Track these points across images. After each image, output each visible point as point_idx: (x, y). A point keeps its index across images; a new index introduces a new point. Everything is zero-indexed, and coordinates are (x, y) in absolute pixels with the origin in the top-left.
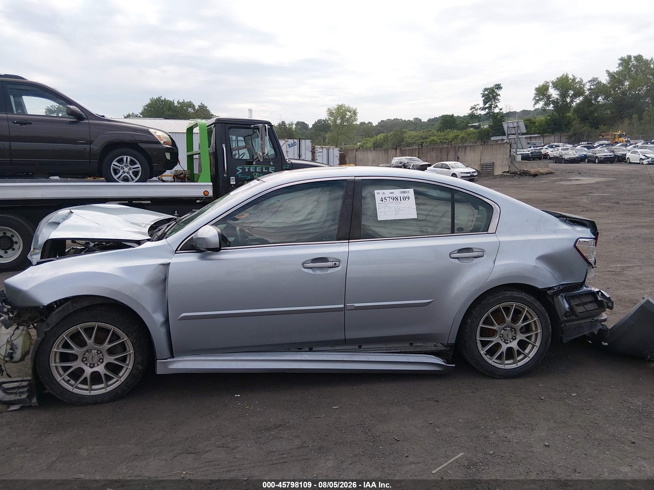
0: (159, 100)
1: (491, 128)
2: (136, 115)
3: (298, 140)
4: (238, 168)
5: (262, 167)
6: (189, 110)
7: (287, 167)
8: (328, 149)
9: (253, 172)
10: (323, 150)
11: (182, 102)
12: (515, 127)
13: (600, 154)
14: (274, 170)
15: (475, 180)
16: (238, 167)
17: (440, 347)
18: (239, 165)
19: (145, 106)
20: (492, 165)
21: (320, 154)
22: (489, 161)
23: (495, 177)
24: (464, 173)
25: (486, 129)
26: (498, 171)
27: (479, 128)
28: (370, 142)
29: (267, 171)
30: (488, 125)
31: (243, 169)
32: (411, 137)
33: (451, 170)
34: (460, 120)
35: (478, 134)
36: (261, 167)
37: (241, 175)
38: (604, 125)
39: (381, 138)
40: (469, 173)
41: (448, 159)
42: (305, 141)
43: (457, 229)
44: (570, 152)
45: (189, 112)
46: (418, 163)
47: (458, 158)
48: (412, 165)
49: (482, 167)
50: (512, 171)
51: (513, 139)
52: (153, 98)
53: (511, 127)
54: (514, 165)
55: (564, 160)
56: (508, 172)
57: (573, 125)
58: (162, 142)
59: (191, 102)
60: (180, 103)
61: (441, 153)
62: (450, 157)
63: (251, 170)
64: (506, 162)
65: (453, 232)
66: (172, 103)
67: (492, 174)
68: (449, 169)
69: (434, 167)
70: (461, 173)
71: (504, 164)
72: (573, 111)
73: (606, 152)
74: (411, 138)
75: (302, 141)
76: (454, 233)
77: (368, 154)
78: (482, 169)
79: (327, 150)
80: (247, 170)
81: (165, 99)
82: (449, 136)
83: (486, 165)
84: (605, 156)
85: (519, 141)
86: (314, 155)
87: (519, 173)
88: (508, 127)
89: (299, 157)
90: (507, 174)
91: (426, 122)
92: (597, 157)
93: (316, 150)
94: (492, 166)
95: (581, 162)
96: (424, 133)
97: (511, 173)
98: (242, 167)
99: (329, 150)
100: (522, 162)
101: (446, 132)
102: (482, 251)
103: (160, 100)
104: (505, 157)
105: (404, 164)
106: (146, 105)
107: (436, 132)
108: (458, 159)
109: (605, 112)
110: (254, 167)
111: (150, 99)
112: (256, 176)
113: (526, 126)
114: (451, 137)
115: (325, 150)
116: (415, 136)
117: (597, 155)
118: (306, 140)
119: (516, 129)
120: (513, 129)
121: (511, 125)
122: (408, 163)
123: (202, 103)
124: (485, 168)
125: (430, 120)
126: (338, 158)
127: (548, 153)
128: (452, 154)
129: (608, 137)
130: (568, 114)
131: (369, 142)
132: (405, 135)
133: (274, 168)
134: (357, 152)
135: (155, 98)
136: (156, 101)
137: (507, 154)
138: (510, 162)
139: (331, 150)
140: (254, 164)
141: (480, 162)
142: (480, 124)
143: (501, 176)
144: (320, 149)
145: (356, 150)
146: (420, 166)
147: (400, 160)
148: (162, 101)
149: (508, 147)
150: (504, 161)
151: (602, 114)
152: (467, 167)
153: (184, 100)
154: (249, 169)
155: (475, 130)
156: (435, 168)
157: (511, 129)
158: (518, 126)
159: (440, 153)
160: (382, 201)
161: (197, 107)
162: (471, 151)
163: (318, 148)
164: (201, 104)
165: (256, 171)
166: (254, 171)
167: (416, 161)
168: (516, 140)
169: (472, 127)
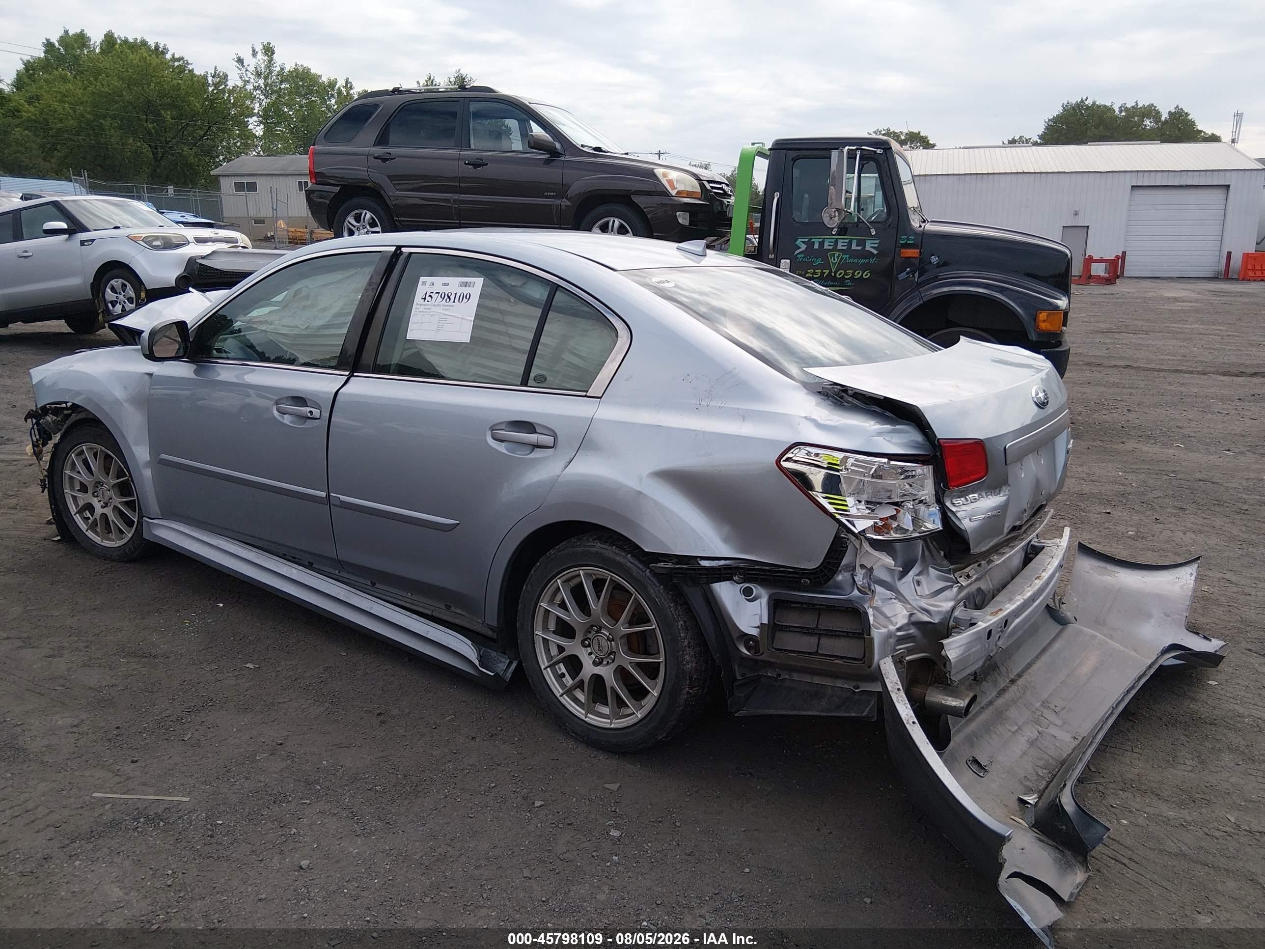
0: (1080, 105)
2: (1027, 140)
4: (799, 242)
5: (851, 240)
6: (1145, 123)
7: (908, 239)
9: (830, 250)
11: (1133, 107)
14: (876, 245)
16: (799, 240)
18: (802, 235)
19: (1049, 120)
29: (860, 248)
31: (810, 244)
36: (847, 241)
37: (803, 256)
43: (535, 377)
45: (1145, 128)
52: (1068, 103)
58: (673, 193)
59: (1153, 105)
60: (1127, 110)
63: (826, 247)
65: (525, 383)
66: (1109, 110)
76: (526, 385)
80: (816, 246)
81: (1094, 103)
98: (807, 240)
102: (552, 434)
103: (1082, 106)
106: (1052, 117)
110: (833, 241)
111: (1063, 106)
112: (834, 260)
123: (1178, 106)
133: (878, 241)
135: (1074, 102)
136: (1073, 108)
140: (834, 233)
148: (1088, 107)
153: (1136, 102)
154: (822, 244)
160: (425, 299)
161: (1165, 116)
164: (1175, 108)
165: (835, 249)
166: (831, 247)
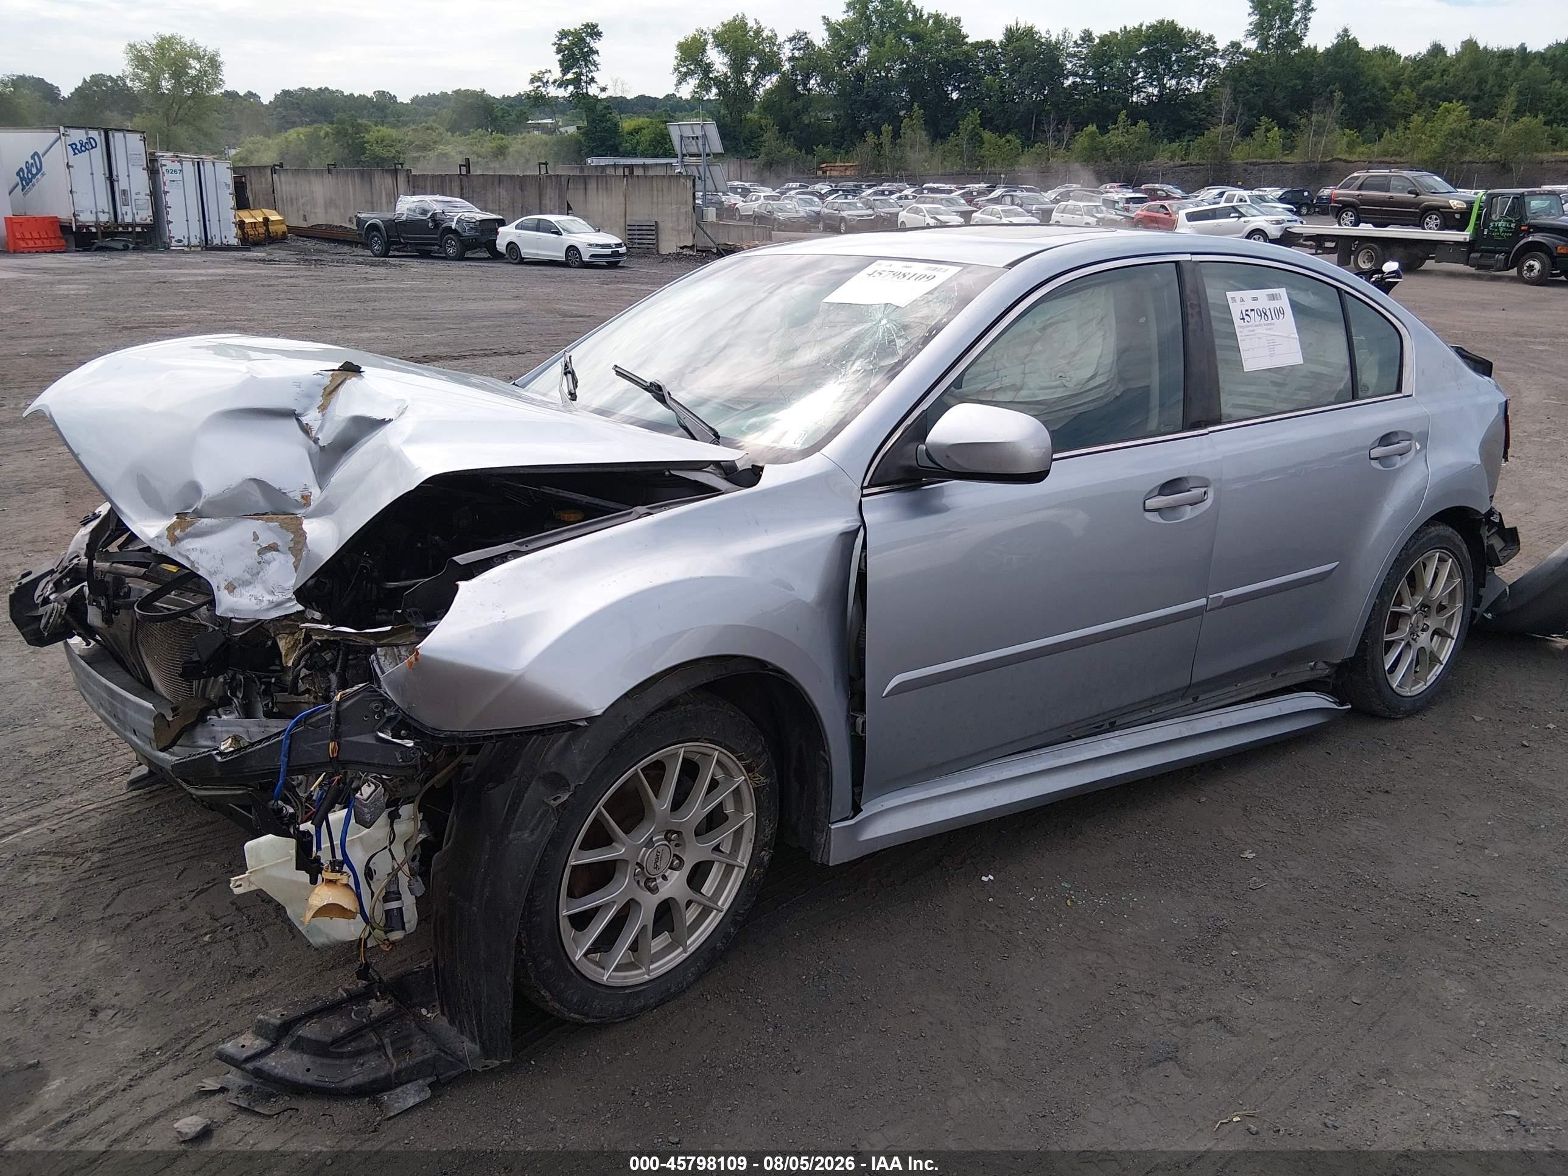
1: (584, 134)
3: (103, 133)
8: (198, 163)
10: (182, 165)
12: (697, 138)
13: (850, 213)
15: (620, 264)
17: (1323, 670)
20: (653, 228)
21: (173, 177)
22: (646, 218)
23: (666, 258)
24: (597, 245)
25: (572, 135)
26: (669, 245)
27: (555, 131)
28: (265, 150)
30: (575, 127)
32: (382, 141)
33: (563, 237)
34: (500, 107)
35: (556, 149)
38: (824, 146)
39: (300, 139)
40: (608, 246)
41: (543, 208)
42: (125, 136)
43: (1362, 387)
44: (788, 204)
46: (472, 215)
47: (569, 207)
48: (456, 219)
49: (630, 232)
50: (700, 244)
51: (695, 168)
53: (689, 138)
54: (702, 229)
55: (779, 223)
56: (691, 248)
57: (764, 141)
61: (522, 191)
62: (547, 201)
64: (685, 224)
65: (1356, 396)
67: (654, 251)
68: (558, 233)
69: (517, 227)
70: (590, 245)
71: (681, 228)
72: (760, 108)
73: (861, 209)
74: (384, 144)
75: (113, 137)
76: (1358, 399)
77: (310, 182)
78: (630, 237)
79: (194, 165)
82: (482, 147)
83: (640, 227)
84: (858, 216)
85: (708, 173)
86: (155, 178)
87: (715, 250)
88: (681, 136)
89: (108, 182)
90: (691, 253)
91: (407, 104)
92: (843, 219)
93: (162, 165)
94: (654, 233)
95: (812, 230)
96: (416, 134)
97: (698, 251)
99: (201, 167)
100: (718, 224)
101: (474, 135)
102: (1410, 438)
104: (683, 211)
105: (434, 215)
107: (449, 133)
108: (568, 210)
109: (824, 116)
113: (723, 136)
114: (490, 150)
115: (189, 168)
116: (393, 141)
117: (843, 214)
118: (128, 135)
119: (700, 142)
120: (694, 142)
121: (688, 132)
122: (443, 212)
124: (636, 237)
125: (416, 100)
126: (232, 190)
127: (736, 204)
128: (551, 196)
129: (834, 173)
130: (749, 115)
131: (262, 148)
132: (367, 136)
134: (275, 176)
137: (686, 203)
138: (695, 225)
139: (208, 166)
141: (623, 220)
142: (557, 122)
143: (678, 257)
144: (173, 162)
145: (273, 170)
146: (478, 223)
147: (419, 204)
149: (688, 186)
150: (682, 219)
151: (819, 120)
152: (599, 231)
155: (545, 137)
156: (521, 229)
157: (689, 141)
158: (705, 136)
159: (518, 190)
160: (1243, 319)
162: (600, 191)
163: (166, 159)
167: (461, 207)
168: (701, 169)
169: (537, 127)
